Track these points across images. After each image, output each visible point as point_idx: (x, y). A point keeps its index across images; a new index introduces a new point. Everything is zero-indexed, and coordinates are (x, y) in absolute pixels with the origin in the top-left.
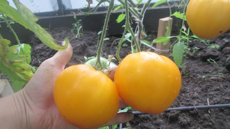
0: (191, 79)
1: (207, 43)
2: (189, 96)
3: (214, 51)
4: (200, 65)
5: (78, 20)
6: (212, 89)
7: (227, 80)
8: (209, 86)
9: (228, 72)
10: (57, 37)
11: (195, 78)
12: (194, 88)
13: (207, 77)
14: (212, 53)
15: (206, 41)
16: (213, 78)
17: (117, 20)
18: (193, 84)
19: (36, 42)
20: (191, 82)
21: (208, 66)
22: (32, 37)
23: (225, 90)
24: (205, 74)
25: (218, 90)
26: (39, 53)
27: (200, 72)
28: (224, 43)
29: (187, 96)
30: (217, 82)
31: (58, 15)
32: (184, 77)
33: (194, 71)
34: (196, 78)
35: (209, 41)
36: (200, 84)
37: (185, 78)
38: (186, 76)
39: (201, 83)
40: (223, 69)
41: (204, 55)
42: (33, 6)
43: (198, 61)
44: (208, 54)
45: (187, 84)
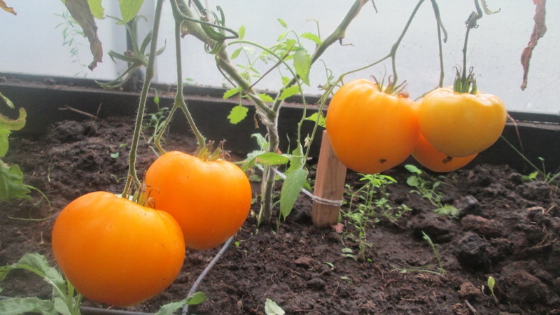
0: (375, 273)
1: (437, 203)
2: (355, 306)
3: (443, 221)
4: (406, 247)
5: (161, 107)
6: (410, 300)
7: (450, 285)
8: (406, 292)
9: (459, 270)
10: (106, 135)
11: (383, 271)
12: (374, 291)
13: (412, 273)
14: (435, 223)
15: (434, 196)
16: (422, 276)
17: (229, 117)
18: (375, 283)
19: (58, 139)
20: (372, 278)
21: (422, 250)
22: (54, 126)
23: (438, 304)
24: (409, 266)
25: (422, 302)
26: (54, 161)
27: (399, 260)
28: (466, 206)
29: (351, 305)
30: (427, 285)
31: (124, 90)
32: (362, 265)
33: (387, 257)
34: (385, 272)
35: (442, 197)
36: (391, 285)
37: (361, 269)
38: (367, 265)
39: (392, 282)
40: (451, 260)
41: (419, 224)
42: (74, 62)
43: (406, 237)
44: (427, 223)
45: (361, 282)
